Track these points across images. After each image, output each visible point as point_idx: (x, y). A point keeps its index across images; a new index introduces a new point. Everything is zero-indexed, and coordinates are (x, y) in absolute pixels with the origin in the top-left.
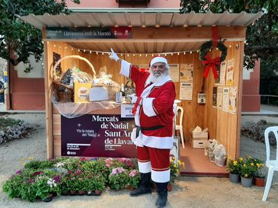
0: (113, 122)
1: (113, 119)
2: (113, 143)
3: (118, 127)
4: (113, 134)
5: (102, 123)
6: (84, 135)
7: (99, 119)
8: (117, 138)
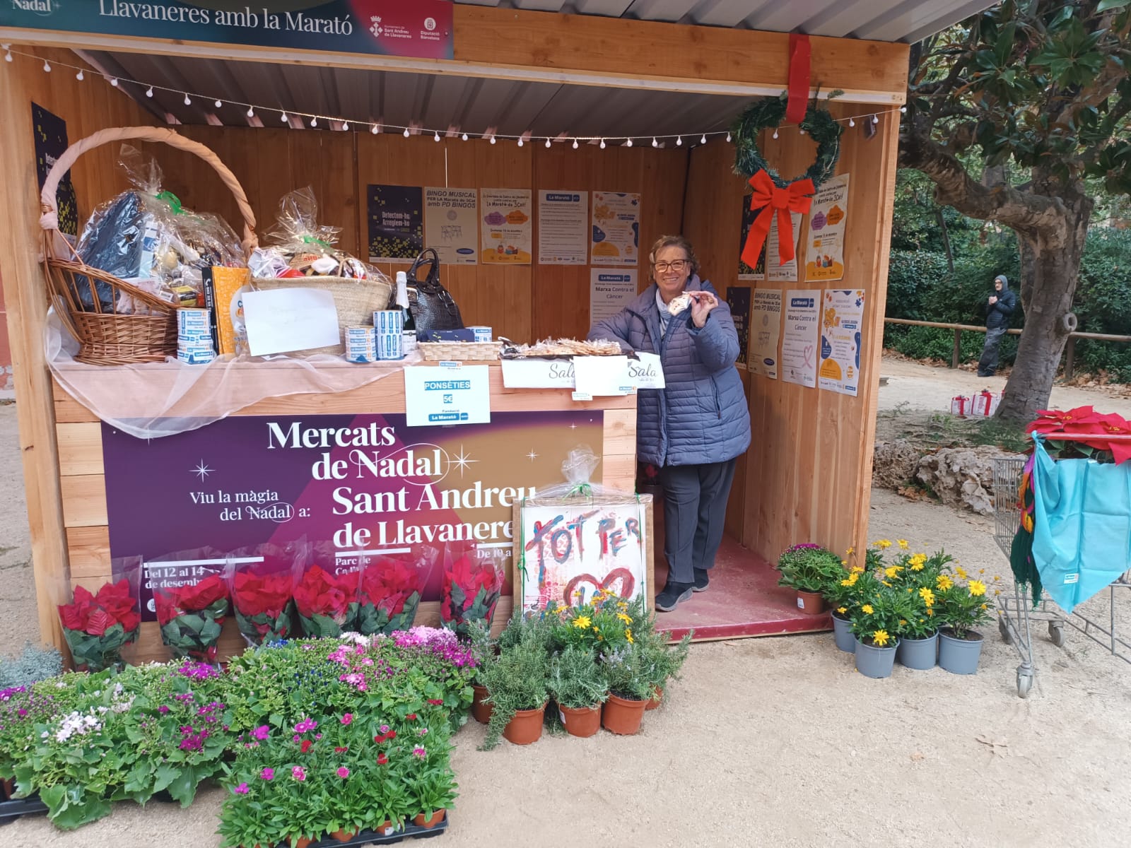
0: (368, 450)
1: (367, 436)
2: (373, 543)
3: (393, 468)
4: (370, 504)
5: (317, 454)
6: (227, 516)
7: (300, 438)
8: (391, 518)
